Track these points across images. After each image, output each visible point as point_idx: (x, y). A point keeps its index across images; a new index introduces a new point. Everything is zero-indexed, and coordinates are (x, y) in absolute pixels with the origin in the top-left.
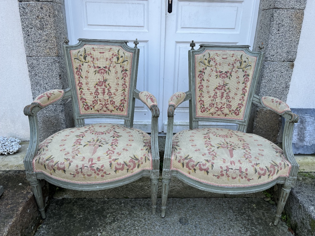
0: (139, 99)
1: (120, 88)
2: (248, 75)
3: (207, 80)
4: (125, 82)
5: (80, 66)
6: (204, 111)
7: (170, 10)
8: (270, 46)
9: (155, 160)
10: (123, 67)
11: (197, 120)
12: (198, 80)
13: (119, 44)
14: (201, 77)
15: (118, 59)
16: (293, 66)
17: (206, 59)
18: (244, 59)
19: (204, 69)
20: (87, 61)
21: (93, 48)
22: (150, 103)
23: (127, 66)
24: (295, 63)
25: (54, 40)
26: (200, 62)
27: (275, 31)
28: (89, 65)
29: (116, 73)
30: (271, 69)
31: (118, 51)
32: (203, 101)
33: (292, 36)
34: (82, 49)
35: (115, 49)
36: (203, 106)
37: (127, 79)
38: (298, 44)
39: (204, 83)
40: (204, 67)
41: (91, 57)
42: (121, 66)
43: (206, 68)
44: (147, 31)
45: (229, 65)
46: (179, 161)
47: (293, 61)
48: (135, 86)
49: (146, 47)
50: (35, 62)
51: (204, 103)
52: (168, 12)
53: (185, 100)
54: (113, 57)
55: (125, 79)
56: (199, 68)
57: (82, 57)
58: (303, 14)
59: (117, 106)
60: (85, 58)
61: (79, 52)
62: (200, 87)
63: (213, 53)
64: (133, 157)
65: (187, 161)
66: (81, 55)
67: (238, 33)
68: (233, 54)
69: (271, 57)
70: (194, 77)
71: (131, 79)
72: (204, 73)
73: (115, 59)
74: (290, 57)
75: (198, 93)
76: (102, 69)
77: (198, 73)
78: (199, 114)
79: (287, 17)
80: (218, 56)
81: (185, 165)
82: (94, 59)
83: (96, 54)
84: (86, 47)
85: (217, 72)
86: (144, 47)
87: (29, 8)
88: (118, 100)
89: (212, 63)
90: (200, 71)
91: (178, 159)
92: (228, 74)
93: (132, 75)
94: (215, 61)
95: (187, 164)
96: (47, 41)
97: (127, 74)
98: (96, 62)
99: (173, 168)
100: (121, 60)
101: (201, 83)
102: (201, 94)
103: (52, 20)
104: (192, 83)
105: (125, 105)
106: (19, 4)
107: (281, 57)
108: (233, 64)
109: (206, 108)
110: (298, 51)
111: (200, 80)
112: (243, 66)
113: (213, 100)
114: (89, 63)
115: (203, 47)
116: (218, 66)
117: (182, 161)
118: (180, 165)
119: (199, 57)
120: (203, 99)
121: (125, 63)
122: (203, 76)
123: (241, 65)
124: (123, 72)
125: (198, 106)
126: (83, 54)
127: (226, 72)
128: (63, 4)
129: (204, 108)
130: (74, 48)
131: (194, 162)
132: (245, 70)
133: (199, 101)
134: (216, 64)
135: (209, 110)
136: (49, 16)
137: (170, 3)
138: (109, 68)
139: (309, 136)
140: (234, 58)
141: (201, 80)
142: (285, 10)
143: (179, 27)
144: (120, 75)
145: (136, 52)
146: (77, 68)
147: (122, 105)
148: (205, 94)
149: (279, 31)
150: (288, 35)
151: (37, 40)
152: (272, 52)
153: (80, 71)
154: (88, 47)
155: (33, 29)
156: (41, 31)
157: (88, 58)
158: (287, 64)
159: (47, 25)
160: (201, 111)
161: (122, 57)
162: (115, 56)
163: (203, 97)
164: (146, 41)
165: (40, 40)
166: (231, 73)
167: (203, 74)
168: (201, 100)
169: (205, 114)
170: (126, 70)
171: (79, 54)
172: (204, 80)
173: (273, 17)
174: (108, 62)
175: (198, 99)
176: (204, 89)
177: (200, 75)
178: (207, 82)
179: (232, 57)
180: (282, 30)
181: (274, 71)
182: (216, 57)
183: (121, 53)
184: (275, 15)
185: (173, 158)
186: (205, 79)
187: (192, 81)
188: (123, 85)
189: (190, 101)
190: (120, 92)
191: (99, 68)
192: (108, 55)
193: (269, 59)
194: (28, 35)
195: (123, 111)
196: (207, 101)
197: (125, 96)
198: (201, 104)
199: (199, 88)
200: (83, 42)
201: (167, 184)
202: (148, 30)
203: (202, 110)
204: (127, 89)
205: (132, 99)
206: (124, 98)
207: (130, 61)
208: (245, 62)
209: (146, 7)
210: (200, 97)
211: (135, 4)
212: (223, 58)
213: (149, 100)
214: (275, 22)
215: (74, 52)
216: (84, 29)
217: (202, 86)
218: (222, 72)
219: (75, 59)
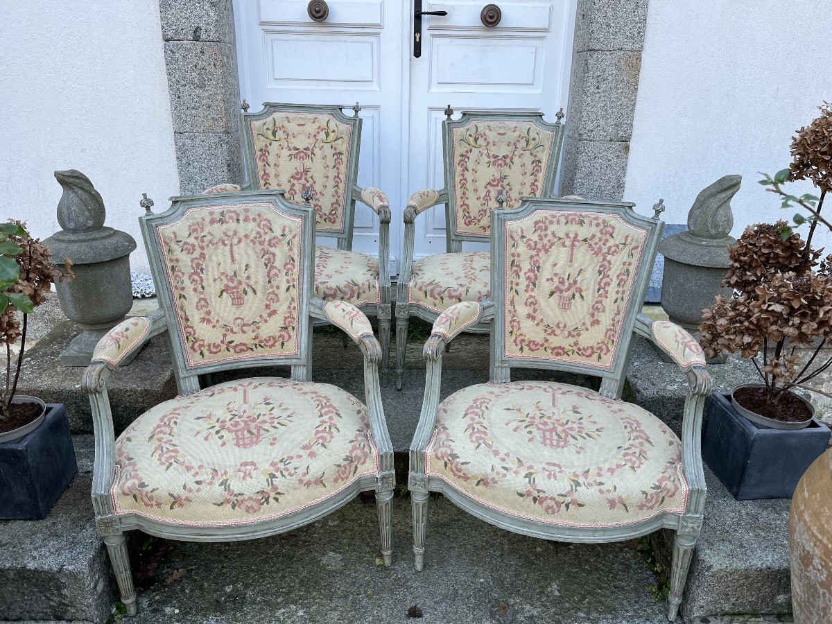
0: (362, 200)
1: (331, 183)
2: (539, 161)
3: (473, 170)
4: (338, 173)
5: (266, 146)
6: (470, 223)
7: (417, 53)
8: (585, 114)
9: (383, 287)
10: (335, 149)
11: (460, 238)
12: (459, 169)
13: (330, 112)
14: (463, 165)
15: (327, 135)
16: (627, 148)
17: (470, 135)
18: (533, 135)
19: (467, 152)
20: (277, 138)
21: (287, 118)
22: (377, 203)
23: (342, 146)
24: (632, 144)
25: (222, 105)
26: (461, 140)
27: (592, 89)
28: (280, 145)
29: (324, 158)
30: (589, 154)
31: (328, 123)
32: (468, 206)
33: (623, 98)
34: (269, 119)
35: (323, 118)
36: (467, 214)
37: (343, 168)
38: (633, 110)
39: (469, 175)
40: (468, 148)
41: (284, 132)
42: (332, 147)
43: (471, 151)
44: (378, 89)
45: (508, 145)
46: (420, 289)
47: (627, 140)
48: (355, 180)
49: (376, 118)
50: (188, 142)
51: (468, 209)
52: (415, 55)
53: (436, 203)
54: (318, 133)
55: (338, 169)
56: (459, 150)
57: (270, 133)
58: (639, 59)
59: (325, 214)
60: (274, 133)
61: (265, 124)
62: (463, 182)
63: (482, 124)
64: (350, 281)
65: (431, 287)
66: (268, 129)
67: (539, 91)
68: (516, 127)
69: (589, 134)
70: (452, 164)
71: (348, 168)
72: (468, 158)
73: (322, 135)
74: (621, 133)
75: (459, 192)
76: (302, 152)
77: (457, 159)
78: (462, 227)
79: (611, 65)
80: (490, 130)
81: (428, 293)
82: (288, 135)
83: (292, 127)
84: (275, 115)
85: (489, 157)
86: (372, 117)
87: (180, 51)
88: (326, 202)
89: (480, 141)
90: (462, 155)
91: (418, 286)
92: (508, 160)
93: (349, 161)
94: (485, 139)
95: (432, 291)
96: (209, 107)
97: (341, 159)
98: (291, 140)
99: (411, 301)
100: (332, 136)
101: (463, 175)
102: (464, 194)
103: (219, 71)
104: (448, 174)
105: (339, 212)
106: (165, 45)
107: (605, 134)
108: (515, 144)
109: (473, 218)
110: (635, 123)
111: (461, 169)
112: (531, 147)
113: (485, 204)
114: (280, 143)
115: (467, 116)
116: (491, 147)
117: (424, 289)
118: (422, 294)
119: (458, 132)
120: (467, 202)
121: (339, 142)
122: (466, 162)
123: (527, 145)
124: (335, 157)
125: (460, 214)
126: (271, 127)
127: (504, 157)
128: (234, 45)
129: (470, 217)
130: (257, 118)
131: (441, 287)
132: (534, 152)
133: (461, 206)
134: (488, 143)
135: (479, 221)
136: (214, 65)
137: (418, 40)
138: (313, 150)
139: (658, 272)
140: (517, 134)
141: (463, 170)
142: (608, 53)
143: (434, 82)
144: (331, 161)
145: (357, 124)
146: (261, 150)
147: (333, 212)
148: (470, 194)
149: (598, 88)
150: (614, 96)
151: (193, 105)
152: (590, 126)
153: (267, 154)
154: (279, 116)
155: (187, 88)
156: (201, 91)
157: (280, 134)
158: (615, 145)
159: (211, 80)
160: (465, 223)
161: (334, 131)
162: (322, 130)
163: (467, 198)
164: (377, 107)
165: (197, 104)
166: (512, 158)
167: (466, 160)
168: (464, 204)
169: (473, 229)
170: (341, 154)
171: (265, 127)
172: (468, 171)
173: (586, 65)
174: (312, 140)
175: (459, 202)
176: (469, 185)
177: (460, 161)
178: (474, 173)
179: (514, 131)
180: (603, 86)
181: (595, 157)
182: (487, 132)
183: (332, 126)
184: (591, 61)
185: (411, 284)
186: (470, 169)
187: (448, 172)
188: (335, 177)
189: (447, 205)
190: (330, 190)
191: (297, 149)
192: (311, 128)
193: (585, 137)
194: (179, 97)
195: (334, 222)
196: (474, 206)
197: (339, 197)
198: (465, 210)
199: (460, 183)
200: (271, 107)
201: (404, 327)
202: (380, 88)
203: (467, 221)
204: (341, 185)
205: (349, 201)
206: (337, 200)
207: (346, 138)
208: (534, 139)
209: (375, 48)
210: (462, 198)
211: (358, 42)
212: (499, 134)
213: (376, 199)
214: (590, 74)
215: (257, 124)
216: (268, 87)
217: (465, 179)
218: (498, 156)
219: (258, 134)
